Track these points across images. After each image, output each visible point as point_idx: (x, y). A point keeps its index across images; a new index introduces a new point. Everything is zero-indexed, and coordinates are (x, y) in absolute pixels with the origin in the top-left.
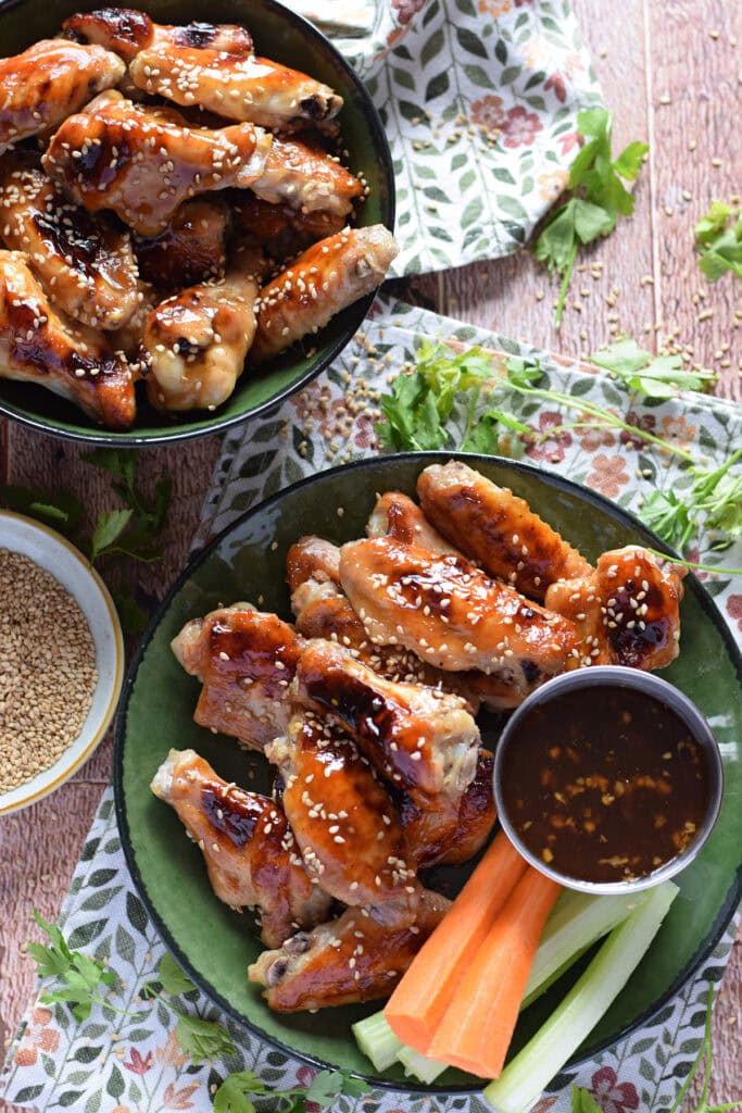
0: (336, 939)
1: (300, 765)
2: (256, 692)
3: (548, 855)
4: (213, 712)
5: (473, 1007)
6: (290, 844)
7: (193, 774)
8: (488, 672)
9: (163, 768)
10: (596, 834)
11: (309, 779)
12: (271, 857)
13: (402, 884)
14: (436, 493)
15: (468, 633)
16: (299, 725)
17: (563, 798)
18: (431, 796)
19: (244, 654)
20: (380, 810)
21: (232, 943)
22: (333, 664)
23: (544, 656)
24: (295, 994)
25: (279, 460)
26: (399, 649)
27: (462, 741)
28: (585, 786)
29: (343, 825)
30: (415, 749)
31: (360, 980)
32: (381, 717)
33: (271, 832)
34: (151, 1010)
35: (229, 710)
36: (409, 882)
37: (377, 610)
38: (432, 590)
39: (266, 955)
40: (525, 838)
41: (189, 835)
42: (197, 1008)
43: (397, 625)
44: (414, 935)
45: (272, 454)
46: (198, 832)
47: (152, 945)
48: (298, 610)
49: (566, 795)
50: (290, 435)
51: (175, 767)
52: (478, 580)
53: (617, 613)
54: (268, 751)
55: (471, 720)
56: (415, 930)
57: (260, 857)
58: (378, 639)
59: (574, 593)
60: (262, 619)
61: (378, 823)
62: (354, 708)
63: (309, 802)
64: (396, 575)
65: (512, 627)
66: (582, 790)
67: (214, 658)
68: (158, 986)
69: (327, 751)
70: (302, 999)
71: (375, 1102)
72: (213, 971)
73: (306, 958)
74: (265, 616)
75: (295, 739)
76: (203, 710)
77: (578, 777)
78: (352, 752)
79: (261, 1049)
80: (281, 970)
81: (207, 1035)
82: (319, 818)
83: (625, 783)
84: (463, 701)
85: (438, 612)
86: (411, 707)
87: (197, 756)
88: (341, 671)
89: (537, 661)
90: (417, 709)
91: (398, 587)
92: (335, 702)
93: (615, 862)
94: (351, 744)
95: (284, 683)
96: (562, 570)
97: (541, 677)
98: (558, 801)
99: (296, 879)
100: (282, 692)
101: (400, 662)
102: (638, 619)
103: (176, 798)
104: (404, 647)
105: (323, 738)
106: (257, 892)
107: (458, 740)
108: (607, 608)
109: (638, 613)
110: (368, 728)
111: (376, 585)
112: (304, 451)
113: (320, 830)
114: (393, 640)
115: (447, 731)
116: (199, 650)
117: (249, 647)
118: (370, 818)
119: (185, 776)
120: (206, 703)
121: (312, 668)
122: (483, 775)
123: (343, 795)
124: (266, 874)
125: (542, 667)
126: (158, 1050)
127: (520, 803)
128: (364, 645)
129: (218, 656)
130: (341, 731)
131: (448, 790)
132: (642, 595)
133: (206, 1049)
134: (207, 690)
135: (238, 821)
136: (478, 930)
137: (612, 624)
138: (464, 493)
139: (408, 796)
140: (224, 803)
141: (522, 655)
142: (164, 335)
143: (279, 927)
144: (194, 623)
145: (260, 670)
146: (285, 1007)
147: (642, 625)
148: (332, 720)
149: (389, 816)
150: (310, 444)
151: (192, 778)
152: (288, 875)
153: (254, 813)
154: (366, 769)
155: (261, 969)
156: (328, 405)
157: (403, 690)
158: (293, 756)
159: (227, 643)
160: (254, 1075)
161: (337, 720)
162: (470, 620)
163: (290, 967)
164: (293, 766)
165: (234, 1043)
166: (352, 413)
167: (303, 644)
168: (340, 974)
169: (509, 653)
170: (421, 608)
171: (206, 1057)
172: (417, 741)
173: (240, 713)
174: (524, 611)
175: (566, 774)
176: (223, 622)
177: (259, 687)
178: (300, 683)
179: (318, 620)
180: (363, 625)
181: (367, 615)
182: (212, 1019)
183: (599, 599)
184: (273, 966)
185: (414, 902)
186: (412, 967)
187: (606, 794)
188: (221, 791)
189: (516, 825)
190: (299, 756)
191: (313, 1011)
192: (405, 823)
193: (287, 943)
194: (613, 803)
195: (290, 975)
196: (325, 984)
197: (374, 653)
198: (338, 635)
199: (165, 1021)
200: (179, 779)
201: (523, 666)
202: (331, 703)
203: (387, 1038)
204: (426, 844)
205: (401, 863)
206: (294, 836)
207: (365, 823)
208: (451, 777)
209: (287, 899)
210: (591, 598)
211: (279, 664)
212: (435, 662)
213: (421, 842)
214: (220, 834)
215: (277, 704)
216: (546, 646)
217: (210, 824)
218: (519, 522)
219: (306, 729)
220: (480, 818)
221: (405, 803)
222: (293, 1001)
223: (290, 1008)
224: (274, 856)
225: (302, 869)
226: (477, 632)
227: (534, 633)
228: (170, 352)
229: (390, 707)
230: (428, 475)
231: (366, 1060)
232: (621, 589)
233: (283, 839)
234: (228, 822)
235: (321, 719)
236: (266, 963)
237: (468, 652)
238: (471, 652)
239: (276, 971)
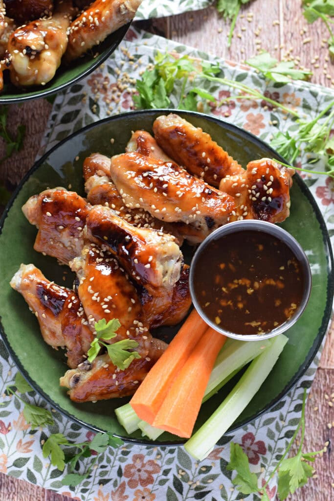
0: (106, 364)
1: (87, 272)
2: (66, 233)
3: (218, 320)
4: (44, 244)
5: (177, 400)
6: (82, 313)
7: (32, 277)
8: (187, 223)
9: (17, 274)
10: (244, 309)
11: (92, 279)
12: (71, 320)
13: (141, 335)
14: (162, 130)
15: (177, 202)
16: (87, 251)
17: (226, 290)
18: (156, 288)
19: (59, 214)
20: (130, 296)
21: (52, 365)
22: (105, 218)
23: (217, 214)
24: (84, 393)
25: (82, 115)
26: (141, 210)
27: (172, 259)
28: (238, 284)
29: (110, 304)
30: (147, 262)
31: (119, 385)
32: (130, 245)
33: (72, 307)
34: (10, 401)
35: (52, 243)
36: (144, 333)
37: (129, 190)
38: (158, 179)
39: (69, 372)
40: (206, 311)
41: (31, 309)
42: (35, 401)
43: (139, 198)
44: (148, 362)
45: (77, 112)
46: (34, 307)
47: (12, 367)
48: (88, 190)
49: (228, 288)
50: (88, 102)
51: (23, 273)
52: (183, 175)
53: (256, 192)
54: (71, 264)
55: (177, 247)
56: (148, 359)
57: (66, 320)
58: (130, 205)
59: (234, 183)
60: (68, 195)
61: (128, 303)
62: (115, 241)
63: (91, 292)
64: (140, 171)
65: (200, 199)
66: (236, 286)
67: (44, 215)
68: (14, 389)
69: (102, 264)
70: (88, 395)
71: (128, 450)
72: (42, 380)
73: (90, 374)
74: (71, 193)
75: (85, 258)
76: (39, 243)
77: (234, 279)
78: (115, 265)
79: (68, 422)
80: (77, 380)
81: (39, 414)
82: (97, 300)
83: (259, 282)
84: (174, 237)
85: (161, 190)
86: (146, 240)
87: (35, 267)
88: (110, 222)
89: (213, 217)
90: (149, 241)
91: (141, 178)
92: (106, 238)
93: (254, 324)
94: (115, 260)
95: (80, 228)
96: (229, 171)
97: (216, 226)
98: (224, 292)
99: (85, 332)
100: (79, 233)
101: (141, 218)
102: (268, 196)
103: (23, 289)
104: (144, 210)
105: (100, 257)
106: (65, 338)
107: (170, 258)
108: (251, 190)
109: (268, 192)
110: (123, 251)
111: (129, 177)
112: (95, 110)
113: (96, 307)
114: (138, 205)
115: (165, 253)
116: (36, 211)
117: (62, 209)
118: (124, 300)
119: (28, 278)
120: (40, 240)
121: (94, 220)
122: (184, 278)
123: (109, 288)
124: (69, 329)
125: (216, 220)
126: (14, 422)
127: (204, 293)
128: (122, 208)
129: (45, 214)
130: (110, 254)
131: (165, 285)
132: (270, 183)
133: (38, 421)
134: (40, 232)
135: (55, 302)
136: (181, 360)
137: (254, 199)
138: (177, 130)
139: (145, 289)
140: (47, 292)
141: (205, 214)
142: (18, 45)
143: (76, 357)
144: (34, 197)
145: (67, 222)
146: (79, 399)
147: (270, 199)
148: (105, 248)
149: (134, 299)
150: (98, 107)
151: (32, 279)
152: (80, 330)
153: (63, 297)
154: (123, 274)
155: (66, 379)
156: (108, 86)
157: (142, 232)
158: (83, 267)
159: (50, 207)
160: (63, 436)
161: (108, 247)
162: (178, 195)
163: (81, 378)
164: (83, 272)
165: (54, 418)
166: (121, 90)
167: (90, 208)
168: (107, 382)
169: (199, 212)
170: (153, 188)
171: (39, 426)
172: (148, 258)
173: (57, 244)
174: (207, 191)
175: (229, 277)
176: (49, 196)
177: (67, 230)
178: (88, 228)
179: (98, 195)
180: (122, 198)
181: (124, 192)
182: (42, 406)
183: (247, 186)
184: (72, 378)
185: (147, 344)
186: (146, 379)
187: (249, 288)
188: (47, 286)
189: (201, 305)
190: (87, 266)
191: (94, 402)
192: (143, 303)
193: (80, 365)
194: (253, 293)
195: (81, 383)
196: (100, 387)
197: (128, 213)
198: (109, 203)
199: (18, 406)
200: (25, 280)
201: (206, 219)
202: (103, 238)
203: (133, 416)
204: (155, 315)
205: (140, 324)
206: (84, 310)
207: (121, 303)
208: (167, 278)
209: (80, 342)
210: (243, 185)
211: (77, 219)
212: (160, 217)
213: (153, 313)
214: (46, 308)
215: (76, 240)
216: (218, 209)
217: (41, 303)
218: (206, 146)
219: (91, 252)
220: (183, 301)
221: (144, 293)
222: (82, 396)
223: (82, 400)
224: (73, 320)
225: (88, 327)
226: (181, 201)
227: (211, 202)
228: (21, 54)
229: (135, 240)
230: (158, 121)
231: (121, 428)
232: (259, 180)
233: (78, 311)
234: (50, 302)
235: (98, 247)
236: (69, 376)
237: (176, 212)
238: (178, 212)
239: (74, 380)
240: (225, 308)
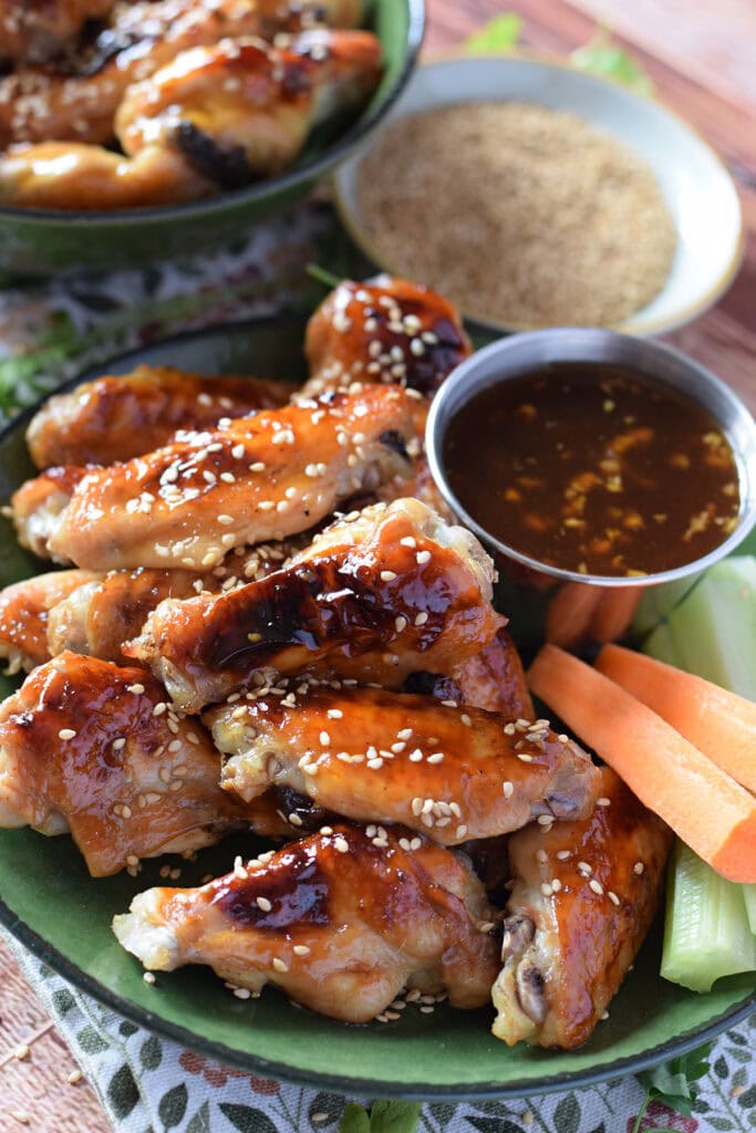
0: (551, 881)
2: (137, 756)
4: (110, 838)
6: (383, 834)
10: (648, 519)
11: (325, 740)
12: (381, 871)
13: (550, 739)
17: (577, 520)
20: (433, 703)
23: (393, 411)
24: (580, 994)
27: (436, 523)
28: (579, 494)
29: (419, 743)
30: (414, 552)
31: (622, 901)
33: (349, 844)
35: (126, 814)
37: (174, 531)
39: (499, 989)
43: (216, 520)
44: (606, 807)
46: (258, 958)
49: (578, 517)
53: (390, 353)
56: (604, 801)
57: (368, 887)
58: (211, 555)
61: (448, 713)
64: (152, 484)
65: (329, 417)
66: (582, 499)
67: (56, 753)
70: (592, 991)
75: (253, 734)
76: (100, 846)
80: (537, 980)
82: (386, 761)
83: (608, 458)
85: (241, 468)
86: (348, 544)
87: (155, 891)
89: (391, 427)
91: (171, 489)
92: (254, 637)
93: (699, 524)
100: (167, 724)
102: (417, 336)
106: (403, 938)
107: (431, 525)
109: (410, 330)
111: (145, 509)
113: (402, 772)
114: (228, 539)
117: (81, 701)
118: (433, 715)
123: (379, 720)
124: (397, 895)
125: (401, 430)
129: (58, 744)
132: (394, 313)
137: (399, 369)
140: (253, 889)
141: (376, 430)
145: (120, 716)
147: (428, 337)
148: (267, 675)
152: (418, 871)
154: (359, 691)
155: (514, 1010)
158: (273, 746)
161: (270, 669)
162: (285, 441)
163: (539, 966)
164: (286, 753)
169: (358, 438)
170: (220, 479)
172: (404, 545)
173: (142, 805)
174: (323, 400)
175: (553, 502)
177: (135, 744)
181: (170, 549)
184: (522, 988)
190: (280, 735)
191: (605, 1015)
193: (506, 944)
194: (624, 481)
195: (550, 974)
201: (384, 443)
205: (521, 723)
206: (378, 824)
207: (436, 724)
211: (135, 689)
214: (288, 931)
215: (174, 747)
217: (266, 931)
223: (588, 1021)
224: (381, 867)
225: (431, 843)
226: (304, 449)
230: (37, 436)
232: (370, 326)
233: (371, 839)
236: (510, 993)
237: (319, 477)
238: (323, 473)
239: (534, 986)
240: (618, 548)
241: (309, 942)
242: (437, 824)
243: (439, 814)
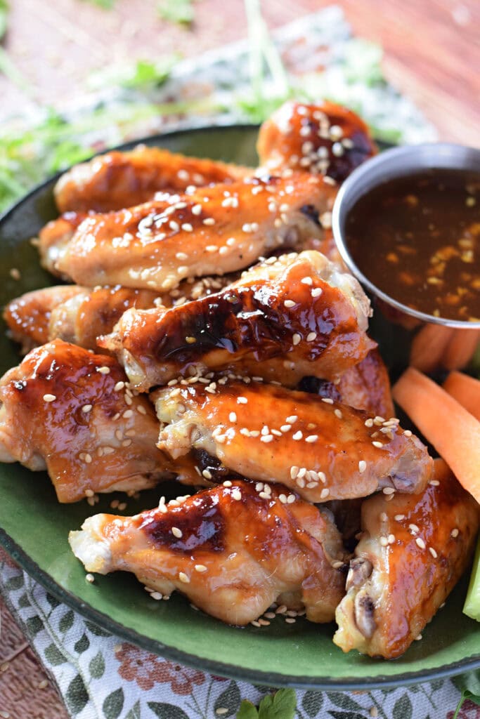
0: (387, 536)
1: (212, 418)
2: (99, 421)
6: (268, 490)
11: (233, 418)
12: (263, 516)
17: (437, 279)
20: (314, 397)
22: (156, 318)
23: (312, 191)
28: (441, 261)
29: (301, 427)
30: (309, 289)
31: (440, 554)
35: (88, 460)
37: (144, 261)
38: (176, 211)
39: (340, 609)
41: (157, 596)
43: (175, 255)
44: (436, 487)
49: (438, 276)
54: (165, 444)
56: (435, 482)
57: (252, 527)
58: (169, 281)
61: (325, 406)
63: (255, 433)
64: (132, 227)
67: (40, 411)
69: (221, 392)
70: (408, 620)
73: (379, 576)
75: (183, 410)
78: (241, 379)
80: (370, 606)
82: (276, 437)
83: (465, 238)
85: (197, 221)
88: (171, 313)
89: (309, 202)
91: (145, 232)
92: (190, 340)
95: (120, 385)
100: (124, 397)
105: (206, 384)
107: (327, 272)
109: (334, 137)
111: (125, 245)
113: (286, 446)
114: (182, 270)
117: (63, 375)
118: (314, 408)
125: (316, 205)
129: (42, 404)
141: (298, 203)
145: (90, 389)
148: (198, 370)
155: (349, 625)
158: (197, 419)
162: (231, 206)
163: (372, 596)
164: (204, 426)
169: (284, 207)
172: (303, 283)
173: (100, 455)
175: (421, 265)
177: (98, 413)
184: (358, 611)
187: (462, 255)
190: (202, 412)
191: (419, 638)
193: (349, 578)
194: (474, 255)
195: (380, 603)
205: (378, 419)
206: (265, 481)
207: (316, 414)
211: (102, 370)
214: (192, 553)
215: (128, 414)
217: (176, 552)
225: (302, 499)
226: (245, 212)
233: (259, 493)
236: (349, 614)
237: (252, 233)
238: (255, 231)
239: (366, 610)
240: (464, 301)
241: (207, 563)
242: (308, 486)
243: (309, 479)
